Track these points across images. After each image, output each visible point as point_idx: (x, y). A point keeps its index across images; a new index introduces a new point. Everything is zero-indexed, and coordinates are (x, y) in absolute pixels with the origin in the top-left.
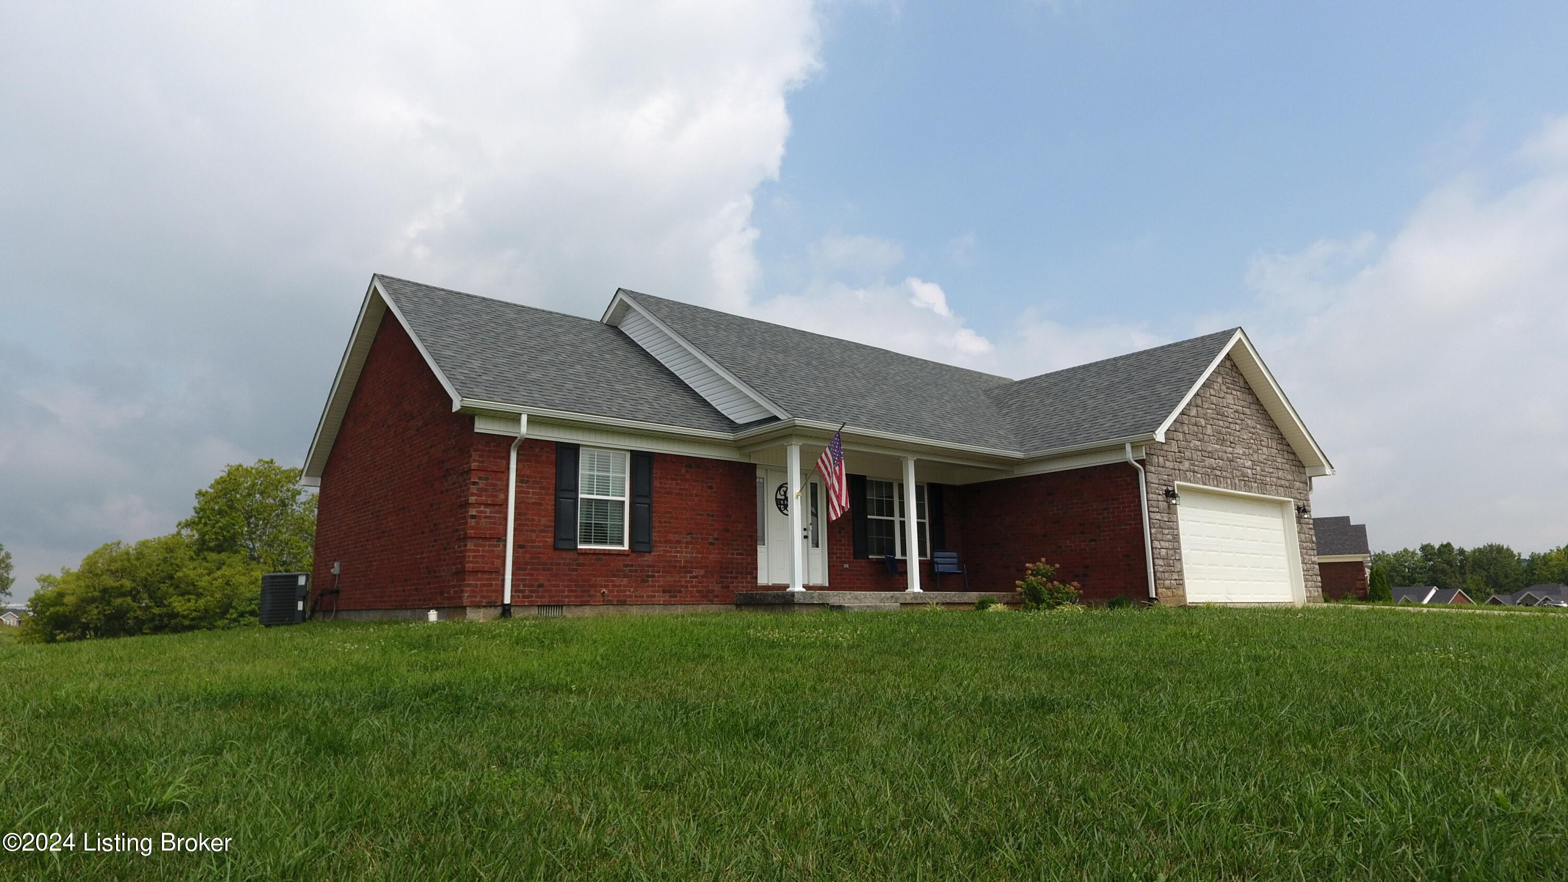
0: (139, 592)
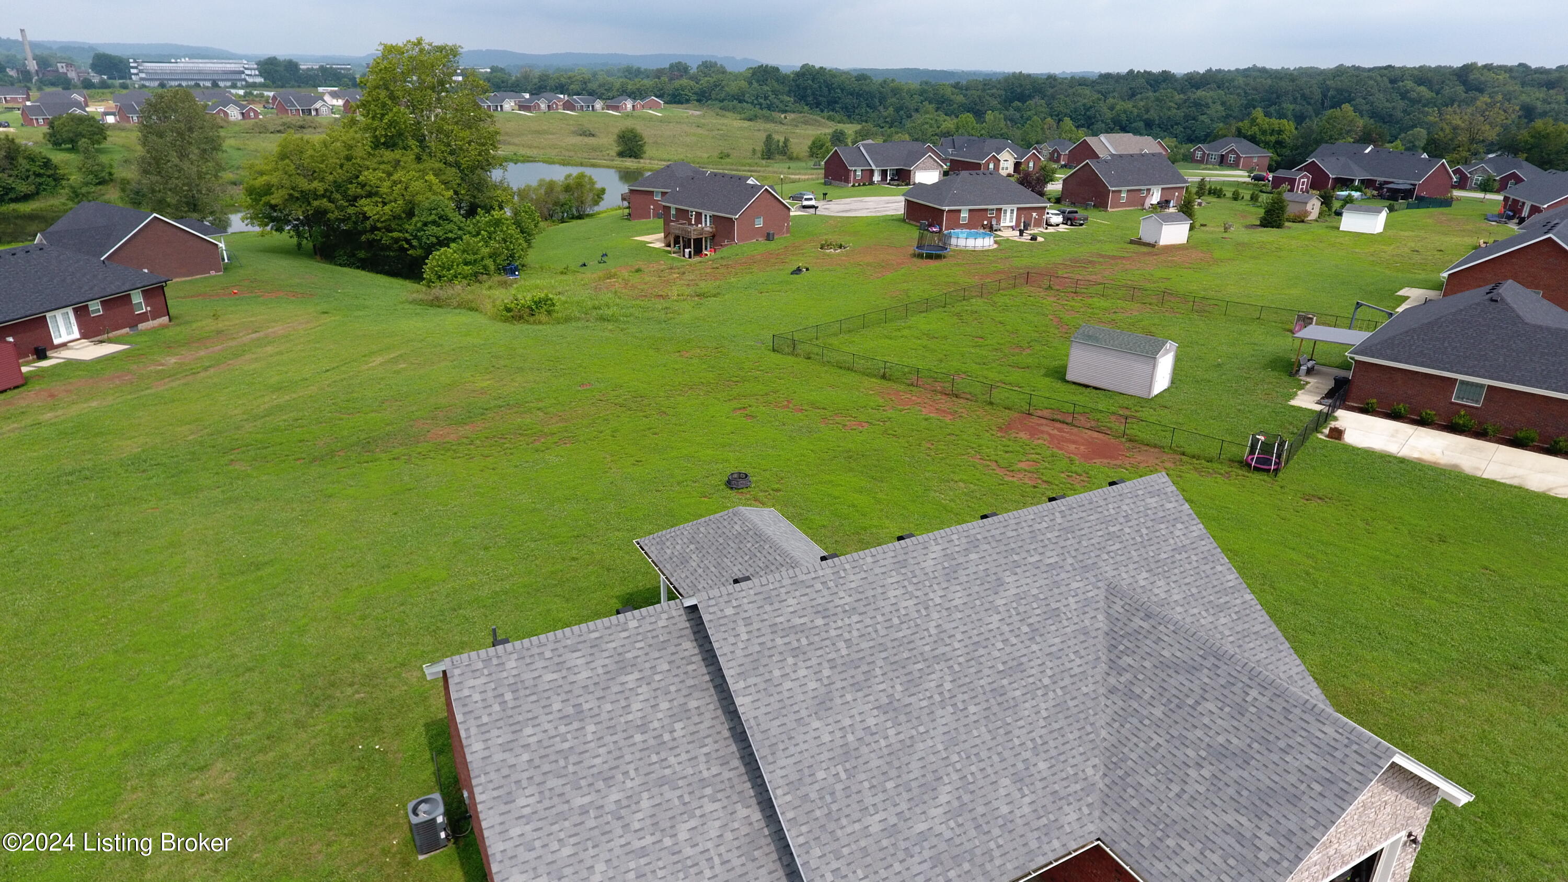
0: (332, 192)
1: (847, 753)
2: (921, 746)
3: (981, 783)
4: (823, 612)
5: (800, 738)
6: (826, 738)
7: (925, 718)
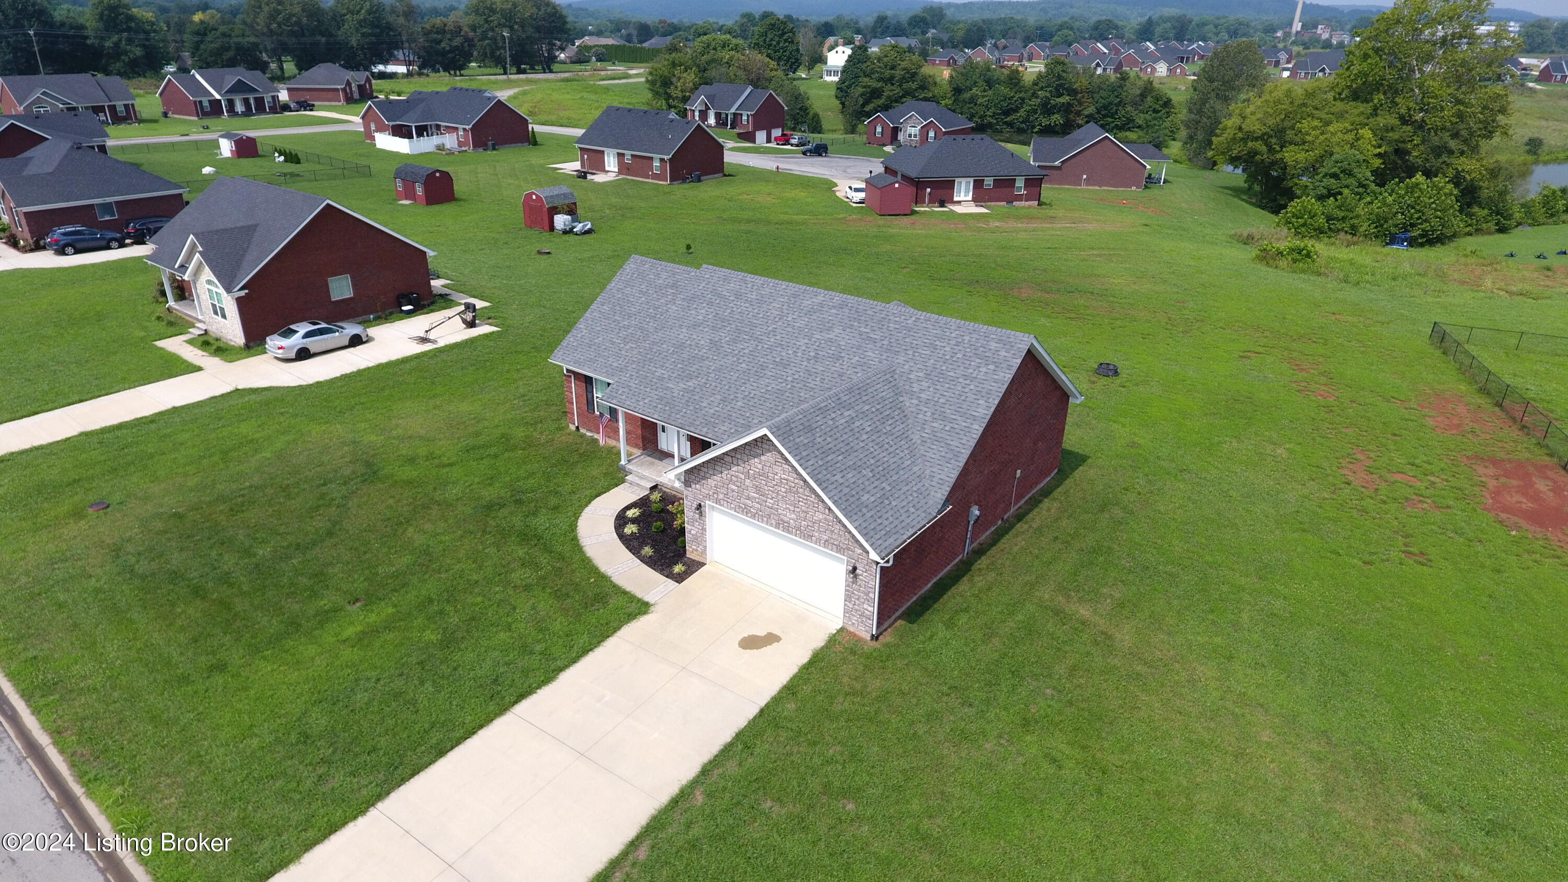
1: (682, 346)
2: (707, 362)
3: (709, 390)
4: (738, 296)
5: (674, 331)
6: (681, 337)
7: (721, 355)
